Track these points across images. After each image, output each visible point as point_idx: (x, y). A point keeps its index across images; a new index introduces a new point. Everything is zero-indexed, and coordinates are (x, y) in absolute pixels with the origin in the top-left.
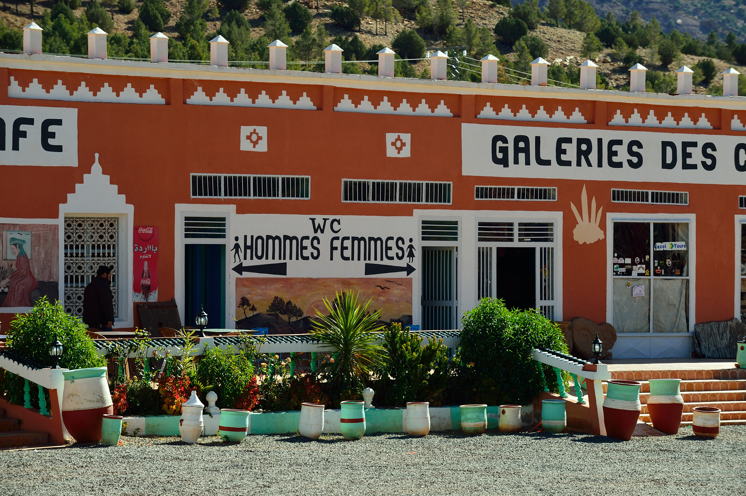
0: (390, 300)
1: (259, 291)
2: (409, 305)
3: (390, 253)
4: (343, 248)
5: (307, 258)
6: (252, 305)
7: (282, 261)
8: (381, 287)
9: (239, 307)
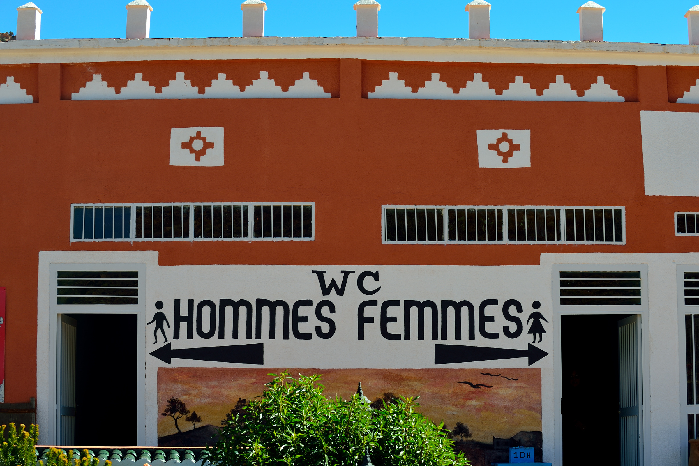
0: (493, 406)
1: (205, 390)
2: (537, 415)
3: (489, 327)
4: (385, 320)
5: (308, 336)
6: (191, 412)
7: (254, 341)
8: (471, 385)
9: (163, 414)
